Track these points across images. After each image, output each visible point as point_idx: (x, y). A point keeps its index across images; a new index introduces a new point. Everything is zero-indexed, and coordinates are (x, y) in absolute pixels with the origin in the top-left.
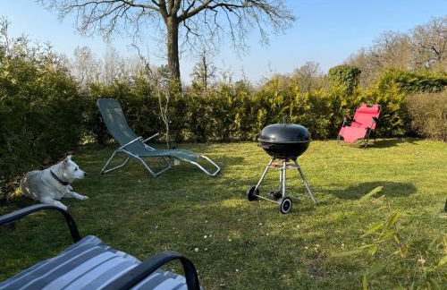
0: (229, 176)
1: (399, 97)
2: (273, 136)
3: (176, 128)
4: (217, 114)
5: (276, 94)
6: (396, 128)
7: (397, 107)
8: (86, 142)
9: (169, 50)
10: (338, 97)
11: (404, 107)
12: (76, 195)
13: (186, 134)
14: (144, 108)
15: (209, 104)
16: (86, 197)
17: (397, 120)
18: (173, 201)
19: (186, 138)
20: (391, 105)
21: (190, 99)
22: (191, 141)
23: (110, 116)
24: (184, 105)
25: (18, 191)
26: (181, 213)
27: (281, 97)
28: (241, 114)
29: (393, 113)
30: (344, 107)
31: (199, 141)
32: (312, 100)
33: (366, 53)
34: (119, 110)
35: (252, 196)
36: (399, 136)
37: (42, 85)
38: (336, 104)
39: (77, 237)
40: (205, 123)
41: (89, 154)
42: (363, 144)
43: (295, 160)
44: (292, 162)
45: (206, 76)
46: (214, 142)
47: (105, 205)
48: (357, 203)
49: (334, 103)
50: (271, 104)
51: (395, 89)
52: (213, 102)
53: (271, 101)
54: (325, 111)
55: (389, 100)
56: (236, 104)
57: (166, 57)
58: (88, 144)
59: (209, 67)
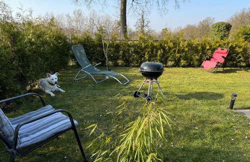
0: (132, 85)
1: (243, 44)
2: (145, 68)
3: (114, 59)
4: (136, 52)
5: (169, 42)
6: (239, 62)
7: (241, 50)
8: (71, 64)
9: (121, 13)
10: (205, 44)
11: (245, 50)
12: (60, 89)
13: (120, 62)
14: (99, 49)
15: (132, 46)
16: (64, 91)
17: (240, 57)
18: (99, 95)
19: (120, 64)
20: (237, 49)
21: (122, 44)
22: (122, 66)
23: (78, 54)
24: (119, 47)
25: (37, 87)
26: (101, 101)
27: (172, 44)
28: (148, 52)
29: (238, 54)
30: (208, 49)
31: (126, 66)
32: (189, 45)
33: (246, 11)
34: (83, 51)
35: (136, 95)
36: (241, 67)
37: (48, 39)
38: (203, 48)
39: (44, 105)
40: (129, 57)
41: (71, 70)
42: (214, 70)
43: (156, 79)
44: (154, 80)
45: (143, 26)
46: (134, 66)
47: (71, 95)
48: (187, 102)
49: (202, 47)
50: (165, 47)
51: (242, 40)
52: (134, 46)
53: (166, 45)
54: (197, 51)
55: (236, 46)
56: (146, 47)
57: (120, 17)
58: (72, 66)
59: (145, 21)
